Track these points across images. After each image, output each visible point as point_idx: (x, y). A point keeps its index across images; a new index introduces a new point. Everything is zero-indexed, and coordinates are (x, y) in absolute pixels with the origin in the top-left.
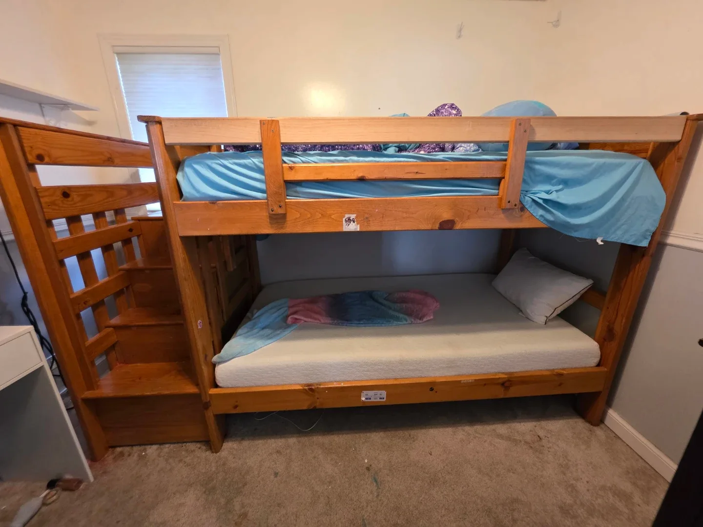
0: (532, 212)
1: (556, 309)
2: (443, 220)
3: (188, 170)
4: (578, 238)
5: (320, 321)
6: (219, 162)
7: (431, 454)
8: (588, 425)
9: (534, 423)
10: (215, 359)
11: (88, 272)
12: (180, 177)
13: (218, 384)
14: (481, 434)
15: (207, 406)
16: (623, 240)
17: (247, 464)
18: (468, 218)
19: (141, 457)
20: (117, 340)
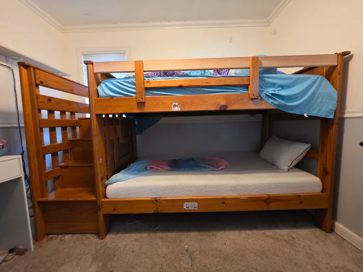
0: (266, 101)
1: (292, 162)
2: (221, 105)
3: (103, 85)
4: (294, 114)
5: (164, 168)
6: (116, 80)
7: (225, 244)
8: (323, 232)
9: (290, 230)
10: (107, 182)
11: (53, 138)
12: (99, 88)
13: (107, 196)
14: (256, 235)
15: (99, 208)
16: (319, 115)
17: (118, 246)
18: (234, 104)
19: (61, 240)
20: (60, 174)
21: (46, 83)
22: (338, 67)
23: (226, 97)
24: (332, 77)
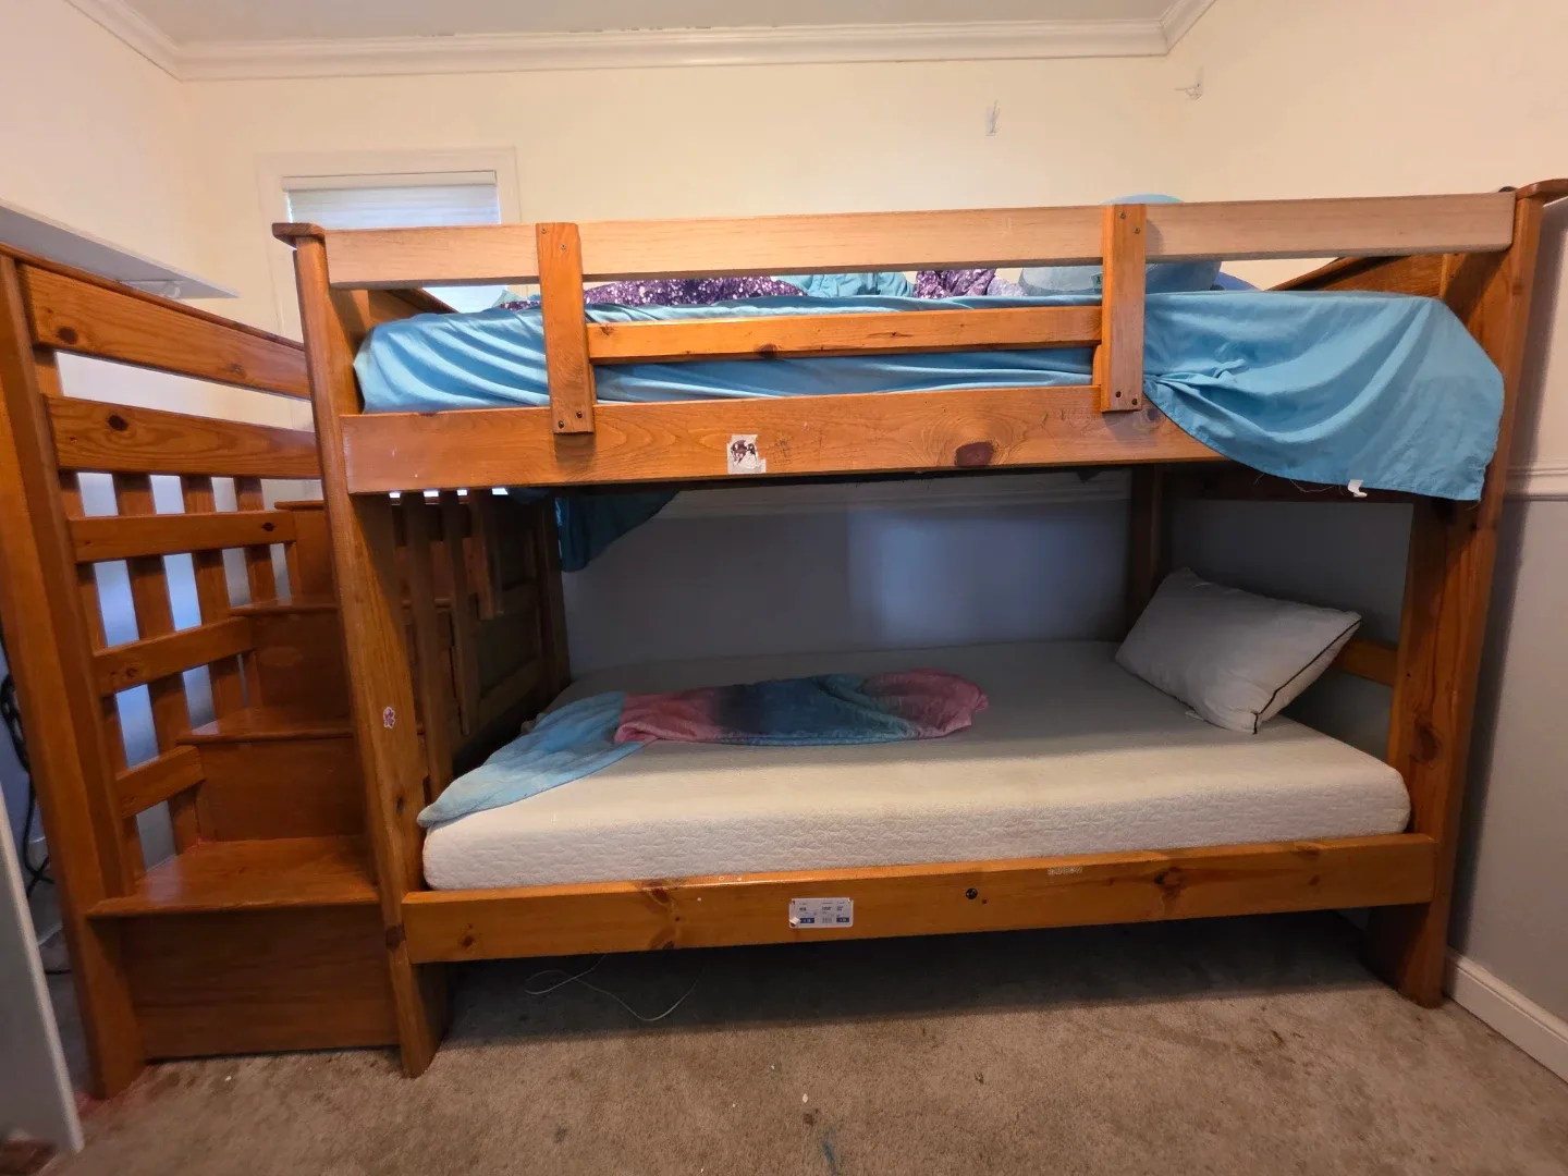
0: (1176, 420)
1: (1276, 691)
2: (964, 443)
3: (378, 347)
4: (1301, 483)
5: (693, 734)
6: (446, 325)
7: (981, 1081)
8: (1408, 1006)
9: (1260, 1001)
10: (425, 814)
11: (151, 607)
12: (360, 363)
13: (430, 881)
14: (1114, 1029)
15: (394, 938)
16: (1415, 485)
17: (487, 1106)
18: (1025, 439)
19: (221, 1088)
20: (201, 778)
21: (90, 337)
22: (1515, 254)
23: (987, 407)
24: (1480, 305)
